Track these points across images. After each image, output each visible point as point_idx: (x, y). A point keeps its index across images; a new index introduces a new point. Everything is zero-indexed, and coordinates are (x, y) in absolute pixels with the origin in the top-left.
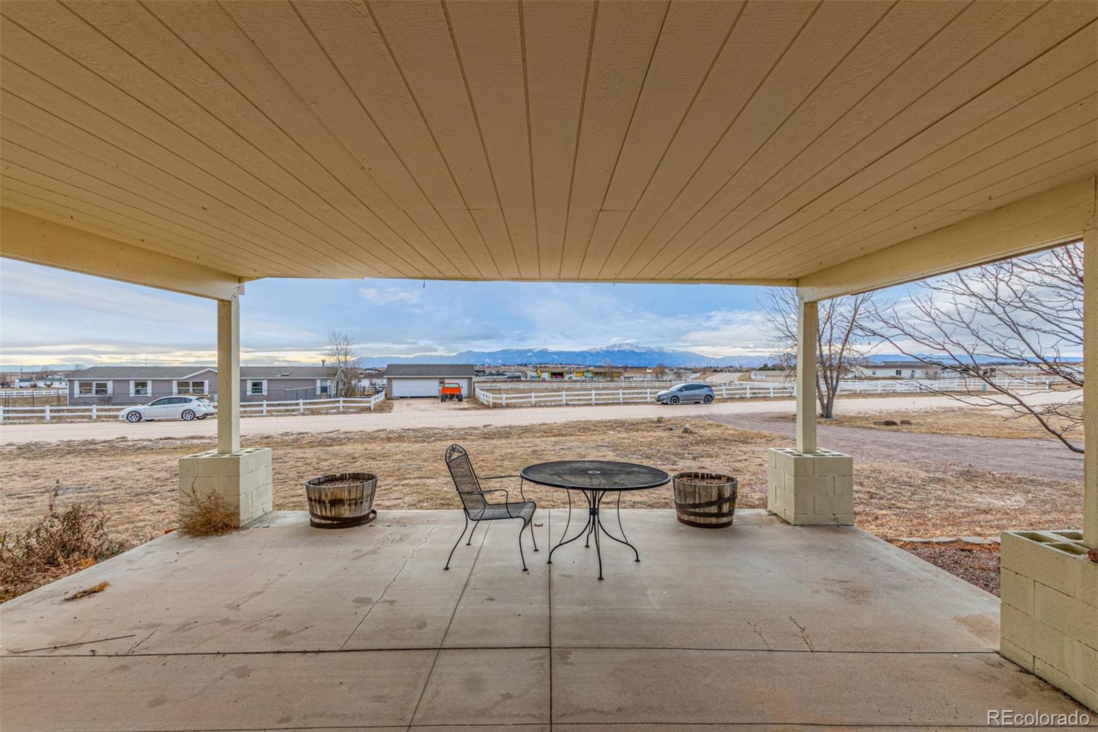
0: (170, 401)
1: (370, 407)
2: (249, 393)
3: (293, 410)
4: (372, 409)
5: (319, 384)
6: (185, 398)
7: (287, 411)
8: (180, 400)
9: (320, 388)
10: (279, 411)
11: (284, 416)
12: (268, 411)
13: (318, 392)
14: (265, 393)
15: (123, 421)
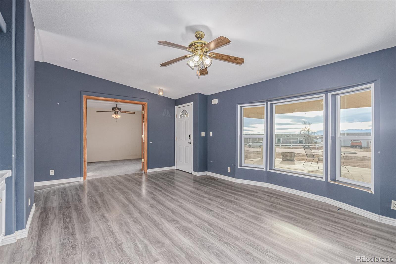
0: (257, 142)
1: (316, 148)
2: (277, 142)
3: (289, 147)
4: (317, 148)
5: (299, 140)
6: (260, 142)
7: (287, 147)
8: (259, 142)
9: (299, 141)
10: (285, 147)
11: (286, 148)
12: (281, 147)
13: (298, 142)
14: (281, 142)
15: (247, 147)
